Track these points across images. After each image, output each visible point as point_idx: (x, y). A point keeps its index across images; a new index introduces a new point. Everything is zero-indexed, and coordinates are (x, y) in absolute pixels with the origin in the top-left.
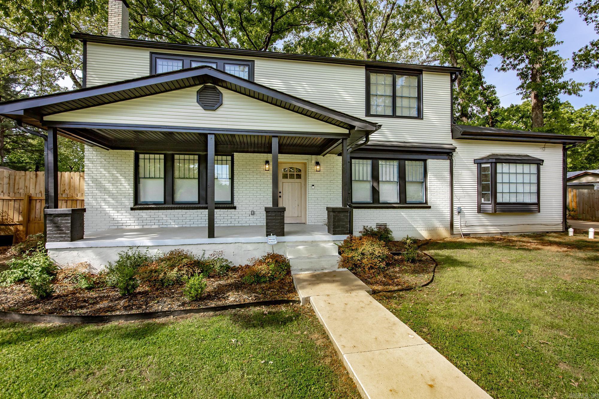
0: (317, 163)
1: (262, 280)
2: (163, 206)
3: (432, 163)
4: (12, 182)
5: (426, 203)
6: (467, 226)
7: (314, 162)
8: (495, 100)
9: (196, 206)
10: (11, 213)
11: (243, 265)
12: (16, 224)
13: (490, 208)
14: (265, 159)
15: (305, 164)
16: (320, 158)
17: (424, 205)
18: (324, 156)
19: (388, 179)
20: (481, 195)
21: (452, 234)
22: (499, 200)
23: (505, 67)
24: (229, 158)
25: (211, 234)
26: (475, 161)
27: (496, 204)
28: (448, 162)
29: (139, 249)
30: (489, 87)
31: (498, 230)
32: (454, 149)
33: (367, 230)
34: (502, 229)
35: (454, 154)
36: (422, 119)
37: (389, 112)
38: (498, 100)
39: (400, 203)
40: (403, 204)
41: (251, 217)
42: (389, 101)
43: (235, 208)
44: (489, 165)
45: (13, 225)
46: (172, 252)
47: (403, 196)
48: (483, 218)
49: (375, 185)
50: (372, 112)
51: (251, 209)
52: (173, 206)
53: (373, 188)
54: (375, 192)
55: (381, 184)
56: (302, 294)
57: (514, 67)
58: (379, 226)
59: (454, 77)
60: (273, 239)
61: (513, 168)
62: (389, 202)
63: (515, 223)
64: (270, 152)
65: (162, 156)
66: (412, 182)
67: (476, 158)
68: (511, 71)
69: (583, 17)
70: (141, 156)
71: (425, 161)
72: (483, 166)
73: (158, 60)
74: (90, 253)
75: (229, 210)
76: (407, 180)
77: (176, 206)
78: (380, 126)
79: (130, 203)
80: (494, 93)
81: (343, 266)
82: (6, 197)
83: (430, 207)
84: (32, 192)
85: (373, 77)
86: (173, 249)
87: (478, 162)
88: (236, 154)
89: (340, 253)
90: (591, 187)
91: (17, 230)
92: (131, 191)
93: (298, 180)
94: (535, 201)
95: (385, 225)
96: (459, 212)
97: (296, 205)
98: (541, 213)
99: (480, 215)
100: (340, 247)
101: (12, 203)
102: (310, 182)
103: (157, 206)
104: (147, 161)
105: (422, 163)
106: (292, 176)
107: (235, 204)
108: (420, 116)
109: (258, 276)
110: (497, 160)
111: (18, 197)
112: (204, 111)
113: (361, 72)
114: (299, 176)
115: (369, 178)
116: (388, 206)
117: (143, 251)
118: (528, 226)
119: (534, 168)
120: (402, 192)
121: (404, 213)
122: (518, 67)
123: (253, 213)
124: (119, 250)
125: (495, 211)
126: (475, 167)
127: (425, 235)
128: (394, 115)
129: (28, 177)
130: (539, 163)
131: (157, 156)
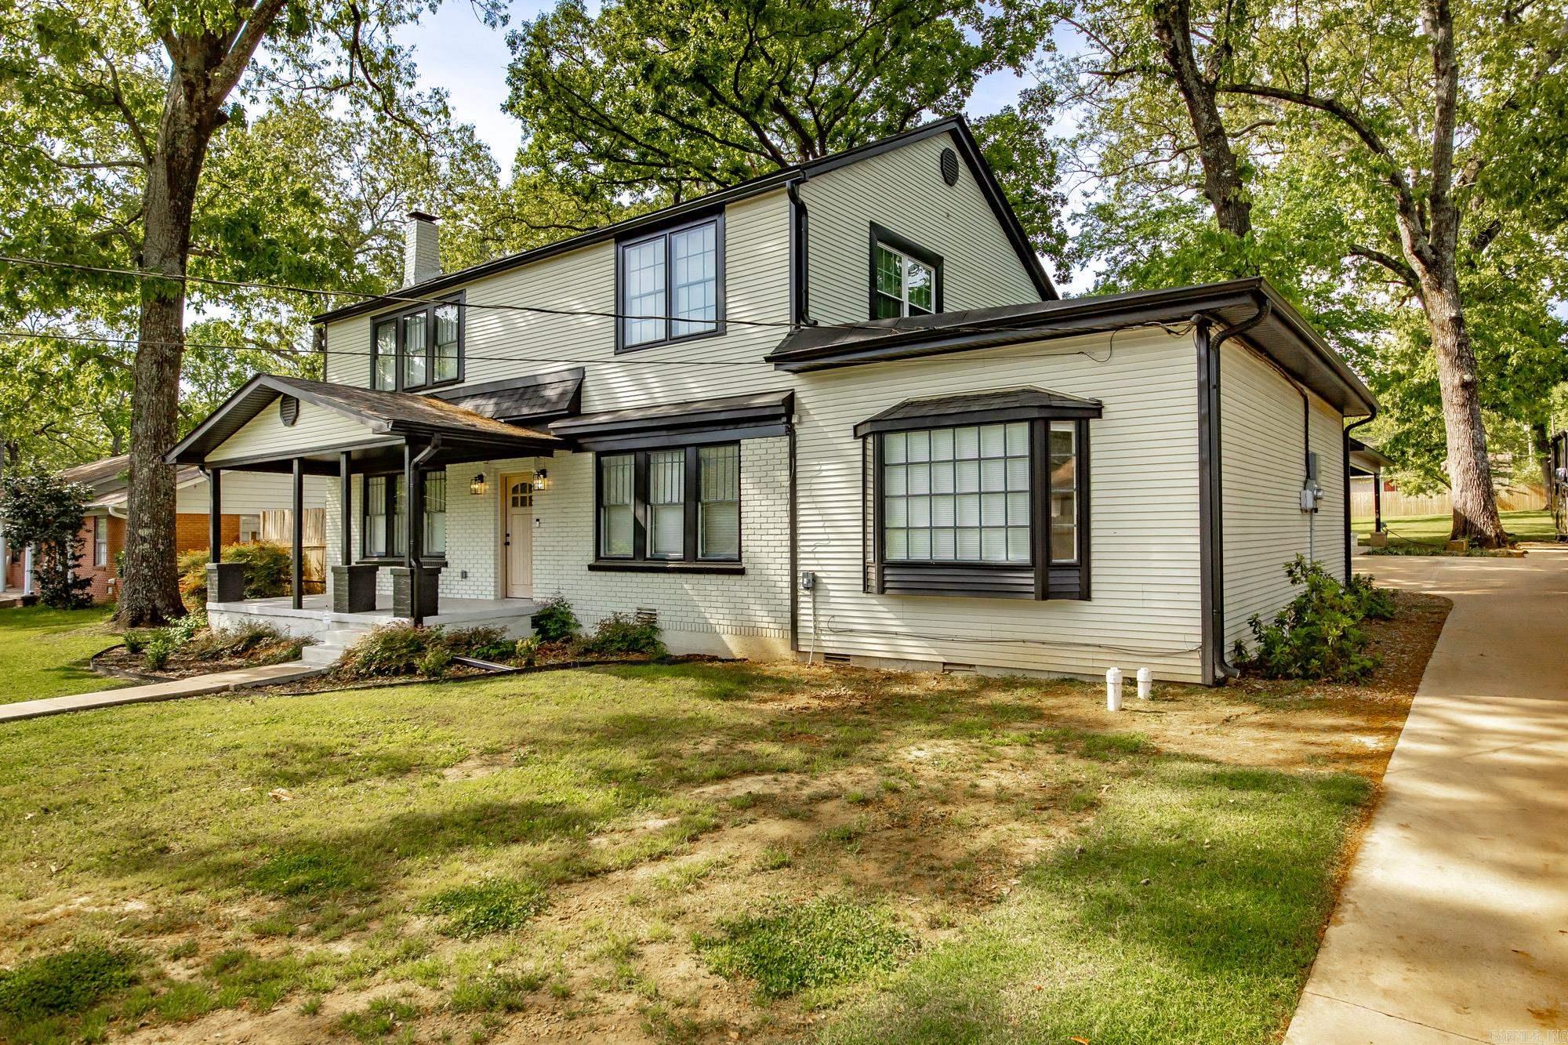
3: (748, 447)
5: (739, 557)
6: (835, 632)
7: (535, 471)
16: (546, 461)
17: (734, 568)
21: (796, 650)
22: (891, 552)
26: (856, 431)
27: (885, 564)
28: (785, 441)
31: (933, 651)
34: (944, 651)
35: (795, 418)
36: (725, 333)
37: (660, 331)
39: (684, 559)
40: (690, 561)
41: (464, 582)
42: (661, 305)
47: (690, 539)
48: (881, 608)
49: (641, 514)
50: (630, 342)
51: (463, 567)
53: (637, 523)
54: (639, 534)
58: (641, 614)
62: (665, 556)
66: (715, 504)
67: (861, 420)
71: (738, 444)
76: (704, 497)
83: (744, 572)
85: (634, 255)
87: (865, 433)
94: (1026, 557)
95: (652, 613)
96: (810, 589)
97: (529, 561)
98: (1094, 602)
99: (871, 600)
102: (535, 513)
106: (523, 502)
108: (720, 327)
115: (631, 499)
116: (659, 566)
118: (1046, 651)
119: (1018, 437)
120: (691, 531)
121: (688, 584)
123: (464, 575)
125: (882, 589)
126: (855, 450)
127: (734, 646)
128: (669, 338)
130: (1030, 416)
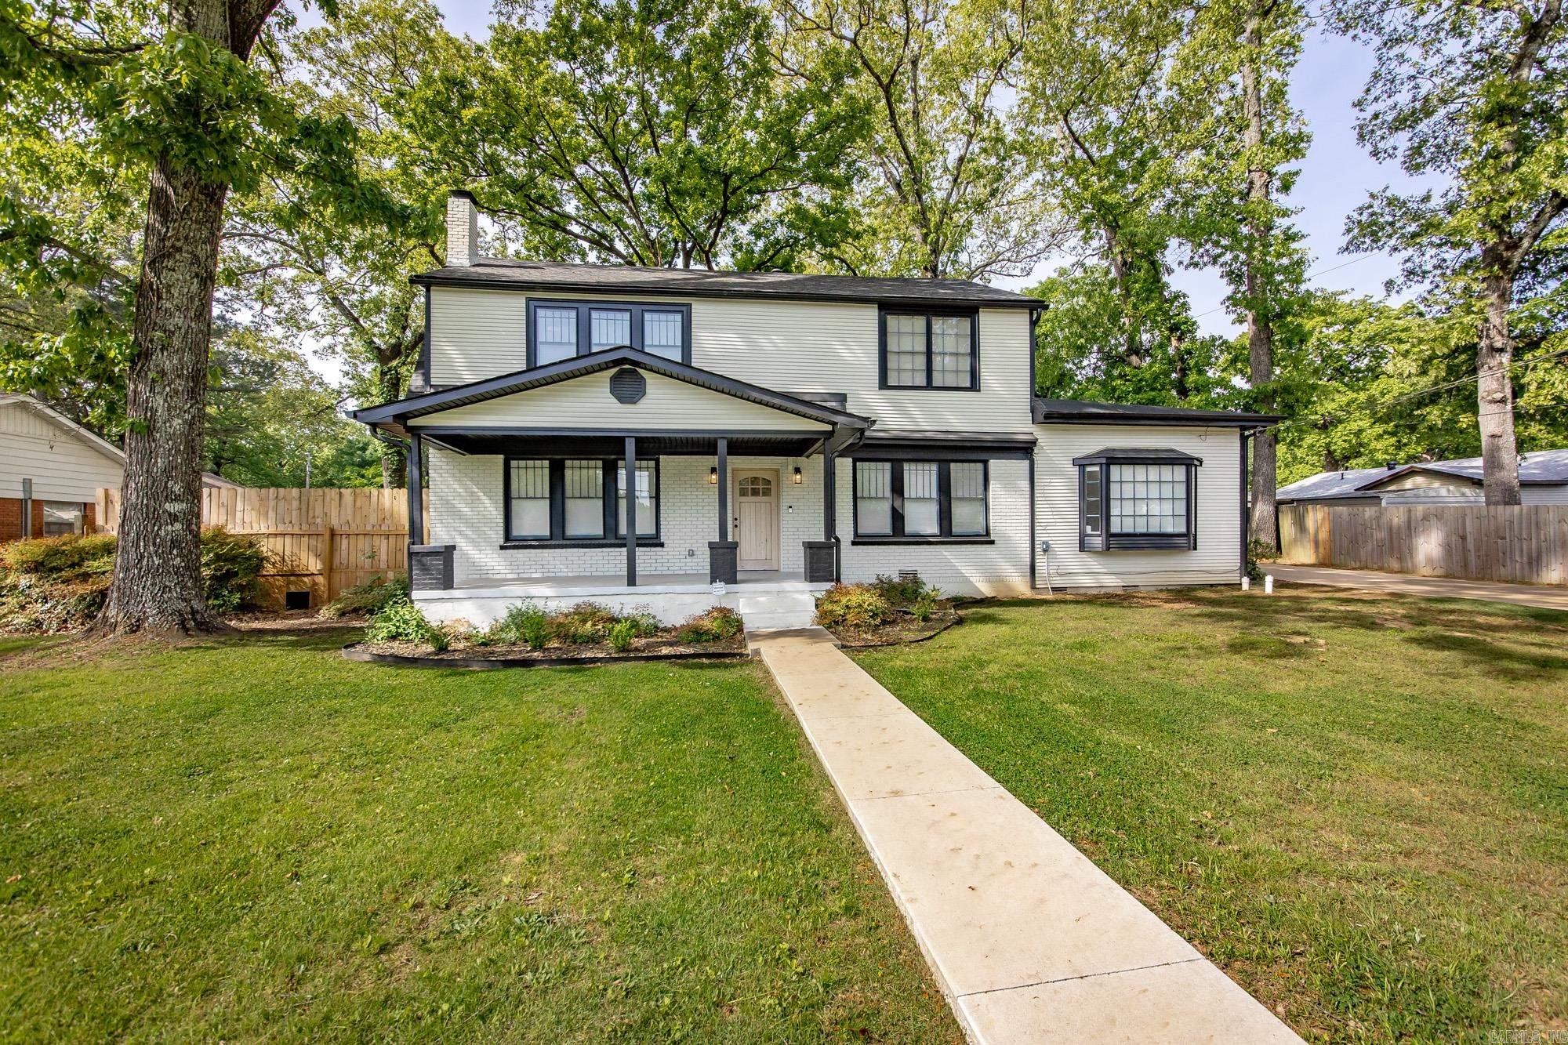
0: (797, 471)
1: (704, 638)
2: (549, 543)
3: (995, 465)
4: (304, 508)
5: (988, 534)
6: (1061, 575)
7: (791, 468)
8: (1185, 323)
9: (601, 542)
10: (304, 555)
11: (678, 625)
12: (313, 574)
13: (1098, 542)
14: (711, 465)
15: (777, 471)
16: (801, 461)
17: (984, 538)
18: (808, 457)
19: (920, 495)
20: (1085, 519)
21: (1033, 587)
22: (1115, 528)
23: (1196, 259)
24: (652, 464)
25: (632, 581)
26: (1075, 462)
27: (1110, 535)
28: (1027, 463)
29: (534, 601)
30: (1177, 297)
31: (1119, 580)
32: (1034, 443)
33: (882, 581)
34: (1125, 580)
35: (1036, 450)
36: (979, 391)
37: (921, 380)
38: (1194, 323)
39: (941, 535)
40: (946, 537)
41: (689, 559)
42: (921, 362)
43: (662, 545)
44: (1097, 469)
45: (307, 575)
46: (578, 606)
47: (945, 523)
48: (1090, 560)
49: (897, 504)
50: (891, 383)
51: (688, 547)
52: (565, 542)
53: (894, 510)
54: (898, 518)
55: (907, 504)
56: (751, 646)
57: (1215, 260)
58: (904, 574)
59: (1035, 316)
60: (720, 587)
61: (1141, 472)
62: (922, 533)
63: (1149, 570)
64: (715, 453)
65: (546, 463)
66: (962, 499)
67: (1077, 456)
68: (1209, 268)
69: (1369, 147)
70: (514, 463)
71: (985, 463)
72: (1089, 469)
73: (538, 310)
74: (468, 604)
75: (653, 549)
76: (953, 495)
77: (568, 542)
78: (875, 421)
79: (499, 537)
80: (1185, 306)
81: (819, 624)
82: (297, 531)
83: (992, 542)
84: (334, 522)
85: (893, 322)
86: (580, 601)
87: (1080, 464)
88: (662, 457)
89: (817, 606)
90: (1377, 501)
91: (315, 584)
92: (500, 520)
93: (766, 498)
94: (1183, 530)
95: (915, 574)
96: (1045, 551)
97: (763, 541)
98: (1199, 550)
99: (1084, 555)
100: (817, 599)
101: (306, 539)
102: (785, 501)
103: (541, 543)
104: (522, 472)
105: (980, 466)
106: (755, 492)
107: (663, 539)
108: (974, 386)
109: (698, 633)
110: (1112, 459)
111: (313, 530)
112: (619, 405)
113: (871, 314)
114: (767, 492)
115: (888, 494)
116: (920, 540)
117: (540, 605)
118: (1175, 575)
119: (1180, 473)
120: (945, 516)
121: (948, 553)
122: (1222, 260)
123: (691, 553)
124: (507, 602)
125: (1108, 549)
126: (1075, 471)
127: (986, 590)
128: (929, 386)
129: (328, 499)
130: (1190, 463)
131: (538, 463)
